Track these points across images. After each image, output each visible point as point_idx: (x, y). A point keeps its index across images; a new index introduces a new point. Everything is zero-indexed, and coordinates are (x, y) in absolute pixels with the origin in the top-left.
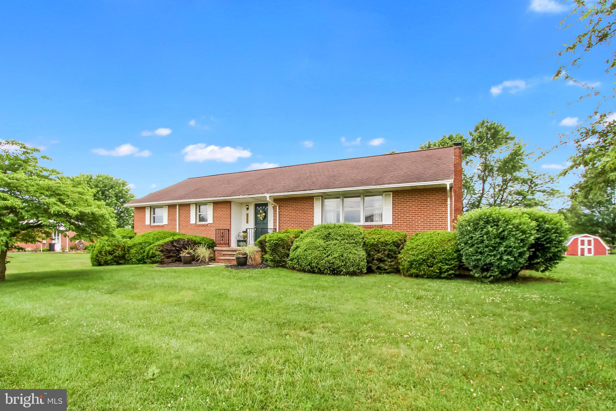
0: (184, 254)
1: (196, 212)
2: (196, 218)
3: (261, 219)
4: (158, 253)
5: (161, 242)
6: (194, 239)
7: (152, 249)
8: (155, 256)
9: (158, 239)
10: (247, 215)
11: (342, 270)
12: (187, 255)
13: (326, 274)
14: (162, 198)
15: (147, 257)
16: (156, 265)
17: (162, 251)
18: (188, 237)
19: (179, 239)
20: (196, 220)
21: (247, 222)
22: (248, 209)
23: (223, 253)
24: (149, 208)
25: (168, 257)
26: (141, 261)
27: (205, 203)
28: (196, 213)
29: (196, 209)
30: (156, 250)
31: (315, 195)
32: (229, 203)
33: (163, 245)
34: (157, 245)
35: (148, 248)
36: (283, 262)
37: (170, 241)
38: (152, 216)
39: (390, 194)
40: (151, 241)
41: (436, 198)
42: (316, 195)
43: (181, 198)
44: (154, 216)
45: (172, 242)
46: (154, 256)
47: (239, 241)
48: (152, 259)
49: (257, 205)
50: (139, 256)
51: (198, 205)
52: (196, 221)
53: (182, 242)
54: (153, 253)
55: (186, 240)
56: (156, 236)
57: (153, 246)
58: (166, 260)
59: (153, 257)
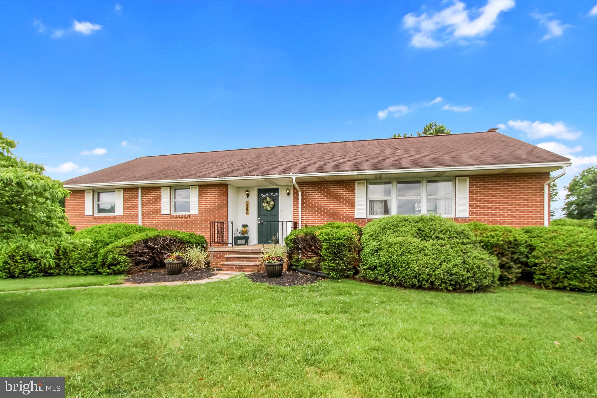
0: (171, 260)
1: (170, 198)
2: (170, 207)
3: (269, 209)
4: (122, 258)
5: (127, 241)
6: (180, 236)
7: (112, 252)
8: (119, 263)
9: (117, 237)
10: (247, 203)
11: (470, 284)
12: (176, 261)
13: (442, 290)
14: (113, 179)
15: (103, 264)
16: (122, 277)
17: (129, 255)
18: (170, 233)
19: (157, 236)
20: (170, 209)
21: (247, 213)
22: (248, 195)
23: (226, 256)
24: (92, 191)
25: (137, 264)
26: (90, 270)
27: (186, 187)
28: (170, 200)
29: (170, 194)
30: (119, 255)
31: (356, 178)
32: (224, 186)
33: (131, 246)
34: (120, 245)
35: (102, 251)
36: (348, 271)
37: (142, 240)
38: (96, 203)
39: (466, 179)
40: (108, 240)
41: (529, 185)
42: (360, 177)
43: (146, 178)
44: (99, 203)
45: (146, 241)
46: (115, 263)
47: (236, 239)
48: (113, 267)
49: (260, 191)
50: (86, 263)
51: (173, 188)
52: (170, 211)
53: (161, 242)
54: (113, 258)
55: (168, 237)
56: (114, 232)
57: (114, 248)
58: (135, 268)
59: (115, 265)
